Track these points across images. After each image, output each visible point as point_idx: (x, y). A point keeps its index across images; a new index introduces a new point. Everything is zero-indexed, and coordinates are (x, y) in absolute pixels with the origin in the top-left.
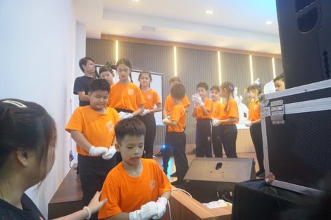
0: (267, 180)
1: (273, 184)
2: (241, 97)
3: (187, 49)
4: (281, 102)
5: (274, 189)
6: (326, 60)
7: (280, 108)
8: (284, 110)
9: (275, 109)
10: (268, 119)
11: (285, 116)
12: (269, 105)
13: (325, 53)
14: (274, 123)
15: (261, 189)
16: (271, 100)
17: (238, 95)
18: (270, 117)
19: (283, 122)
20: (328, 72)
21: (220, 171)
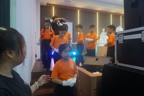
0: (115, 63)
1: (117, 65)
2: (106, 33)
4: (122, 35)
5: (118, 66)
6: (140, 20)
7: (122, 37)
8: (123, 38)
9: (120, 37)
12: (118, 36)
13: (140, 18)
14: (120, 43)
15: (113, 66)
16: (119, 34)
17: (105, 32)
18: (118, 40)
19: (123, 42)
20: (140, 24)
21: (98, 61)
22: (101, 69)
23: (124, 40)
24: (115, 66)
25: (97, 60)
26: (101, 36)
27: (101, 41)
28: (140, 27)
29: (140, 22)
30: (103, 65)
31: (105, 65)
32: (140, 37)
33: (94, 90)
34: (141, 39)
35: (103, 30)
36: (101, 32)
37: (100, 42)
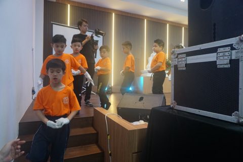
0: (172, 105)
1: (175, 108)
3: (123, 15)
4: (184, 55)
5: (176, 111)
6: (214, 29)
7: (184, 59)
8: (186, 60)
9: (180, 60)
10: (176, 67)
12: (177, 57)
13: (215, 25)
14: (181, 69)
15: (168, 111)
16: (179, 54)
18: (177, 65)
19: (185, 69)
20: (214, 37)
21: (142, 102)
22: (148, 116)
23: (186, 65)
24: (171, 112)
25: (141, 99)
26: (150, 59)
28: (215, 41)
29: (214, 33)
30: (151, 109)
31: (153, 108)
33: (133, 153)
34: (216, 61)
36: (150, 51)
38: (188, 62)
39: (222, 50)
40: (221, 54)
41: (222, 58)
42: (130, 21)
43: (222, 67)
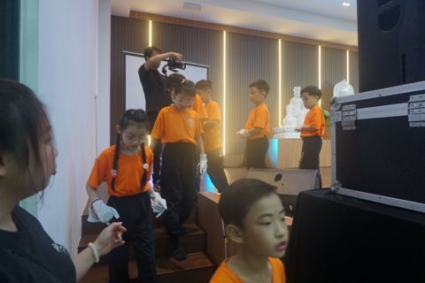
0: (333, 189)
3: (241, 34)
4: (353, 106)
5: (340, 198)
6: (404, 64)
7: (352, 113)
8: (356, 115)
9: (346, 113)
10: (338, 125)
11: (357, 122)
12: (340, 109)
13: (404, 56)
14: (344, 128)
15: (326, 197)
16: (343, 104)
18: (340, 122)
19: (354, 128)
20: (404, 76)
21: (279, 182)
22: (291, 207)
24: (331, 198)
25: (278, 178)
26: (289, 107)
27: (290, 123)
28: (405, 83)
29: (404, 70)
30: (297, 194)
31: (300, 193)
32: (405, 113)
34: (407, 117)
35: (297, 90)
36: (289, 95)
37: (287, 126)
38: (359, 118)
39: (416, 97)
40: (416, 105)
41: (416, 111)
42: (253, 43)
43: (417, 125)
